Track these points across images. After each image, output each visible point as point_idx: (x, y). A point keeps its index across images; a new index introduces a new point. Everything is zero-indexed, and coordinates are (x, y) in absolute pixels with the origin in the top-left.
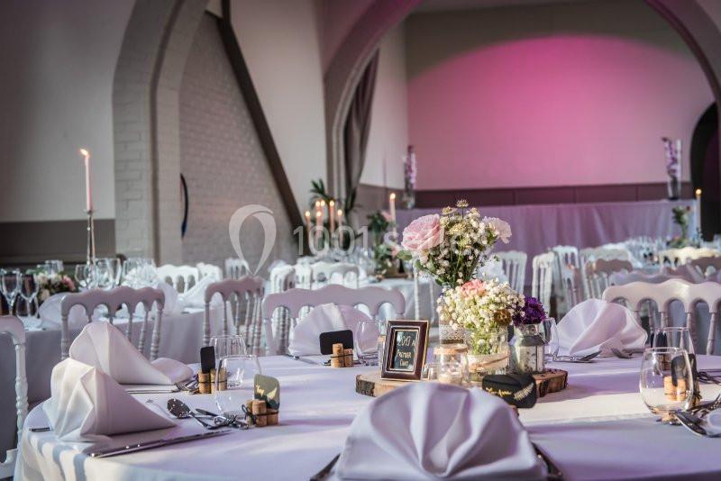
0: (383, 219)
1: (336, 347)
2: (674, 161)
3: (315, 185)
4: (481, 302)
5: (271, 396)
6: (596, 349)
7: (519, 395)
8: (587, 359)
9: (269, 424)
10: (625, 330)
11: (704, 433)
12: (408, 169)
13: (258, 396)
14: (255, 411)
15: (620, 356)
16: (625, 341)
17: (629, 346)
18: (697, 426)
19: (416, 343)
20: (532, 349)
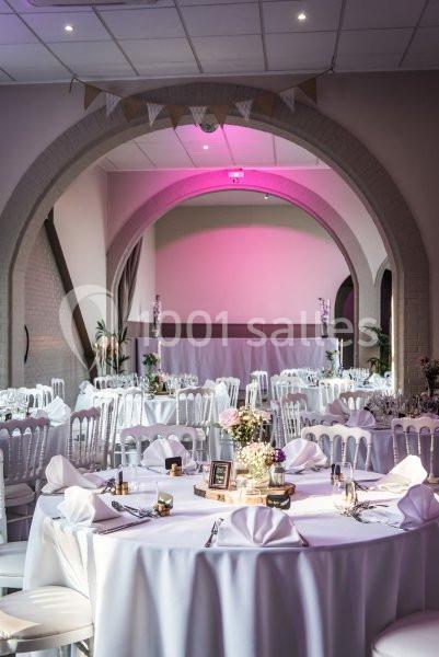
0: (153, 357)
1: (173, 466)
2: (326, 312)
3: (100, 325)
4: (259, 454)
5: (168, 502)
6: (302, 467)
7: (283, 504)
8: (299, 473)
9: (167, 515)
10: (316, 455)
11: (360, 520)
12: (156, 311)
13: (160, 502)
14: (160, 509)
15: (314, 470)
16: (315, 461)
17: (318, 463)
18: (357, 516)
19: (226, 472)
20: (280, 475)
